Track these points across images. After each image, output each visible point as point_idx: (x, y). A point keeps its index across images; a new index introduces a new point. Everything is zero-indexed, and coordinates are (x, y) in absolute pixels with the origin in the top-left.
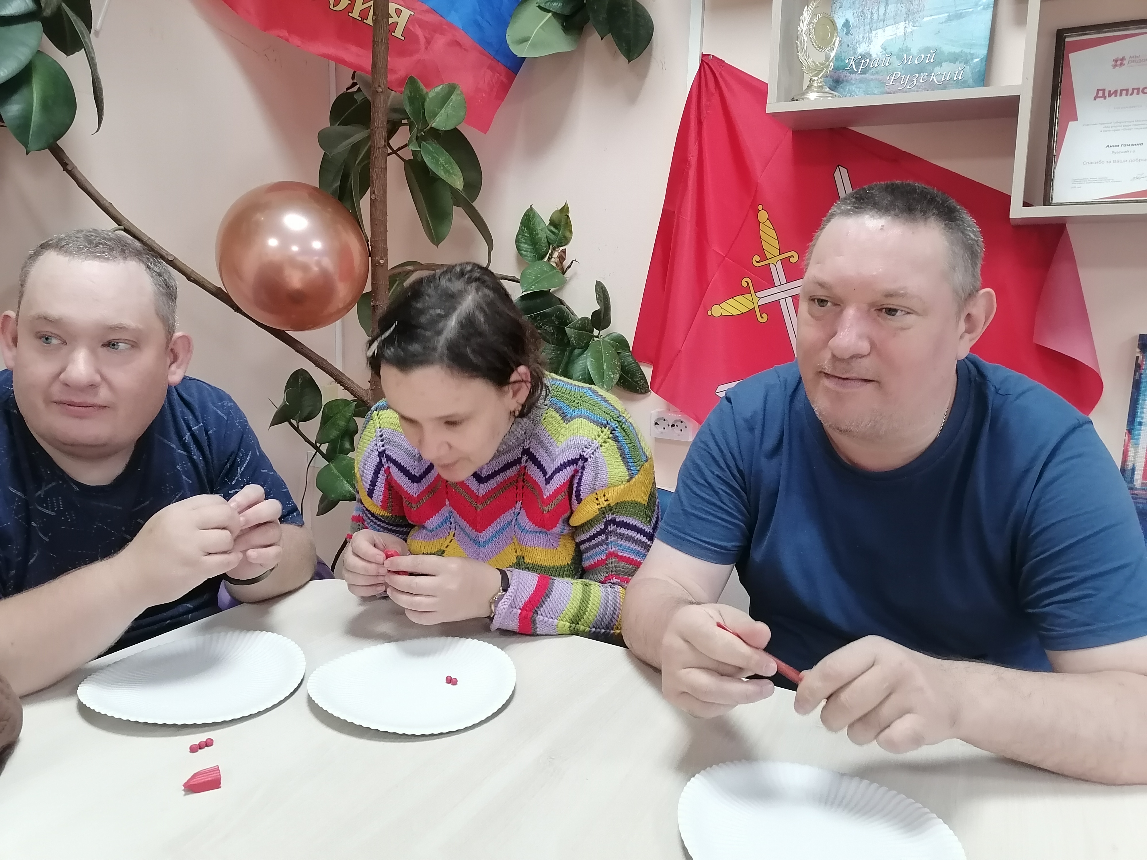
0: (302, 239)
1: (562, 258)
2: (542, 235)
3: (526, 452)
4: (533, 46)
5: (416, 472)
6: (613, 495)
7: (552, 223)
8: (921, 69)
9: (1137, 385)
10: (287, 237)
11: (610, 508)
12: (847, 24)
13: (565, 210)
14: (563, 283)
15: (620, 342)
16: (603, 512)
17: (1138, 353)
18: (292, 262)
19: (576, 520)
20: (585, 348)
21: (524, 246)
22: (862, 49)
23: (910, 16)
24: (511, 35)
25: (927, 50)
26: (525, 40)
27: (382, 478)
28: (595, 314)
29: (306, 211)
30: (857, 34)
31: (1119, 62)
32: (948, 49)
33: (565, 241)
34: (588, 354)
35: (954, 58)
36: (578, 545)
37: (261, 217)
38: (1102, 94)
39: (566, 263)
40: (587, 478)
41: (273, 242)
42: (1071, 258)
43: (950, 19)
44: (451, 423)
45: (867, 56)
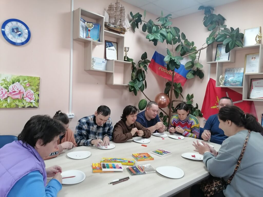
0: (164, 99)
1: (192, 100)
2: (190, 97)
3: (187, 121)
4: (189, 77)
5: (177, 122)
6: (195, 126)
7: (191, 96)
8: (235, 82)
9: (262, 120)
10: (162, 99)
11: (195, 127)
12: (226, 77)
13: (193, 94)
14: (192, 103)
15: (199, 111)
16: (194, 127)
17: (262, 116)
18: (162, 101)
19: (191, 128)
20: (194, 111)
21: (187, 98)
22: (228, 80)
23: (234, 76)
24: (187, 76)
25: (235, 80)
26: (188, 77)
27: (173, 122)
28: (196, 107)
29: (164, 96)
30: (228, 78)
31: (258, 83)
32: (238, 80)
33: (193, 98)
34: (195, 112)
35: (238, 82)
36: (191, 130)
37: (160, 97)
38: (256, 86)
39: (193, 101)
40: (193, 124)
41: (161, 99)
42: (254, 104)
43: (238, 77)
44: (183, 115)
45: (229, 80)
